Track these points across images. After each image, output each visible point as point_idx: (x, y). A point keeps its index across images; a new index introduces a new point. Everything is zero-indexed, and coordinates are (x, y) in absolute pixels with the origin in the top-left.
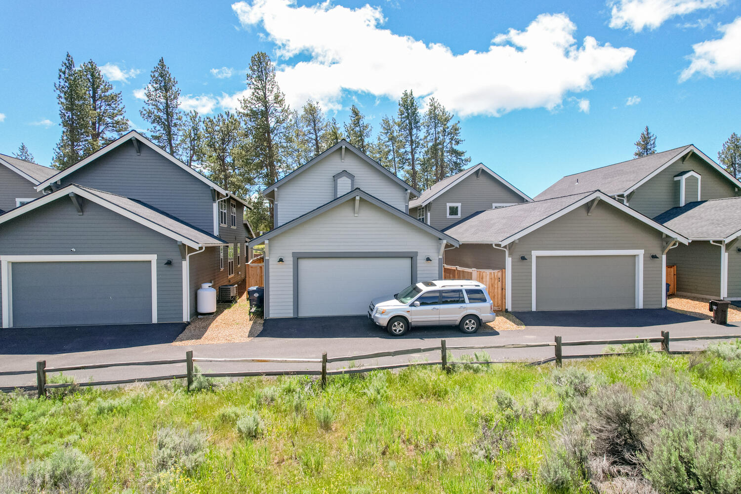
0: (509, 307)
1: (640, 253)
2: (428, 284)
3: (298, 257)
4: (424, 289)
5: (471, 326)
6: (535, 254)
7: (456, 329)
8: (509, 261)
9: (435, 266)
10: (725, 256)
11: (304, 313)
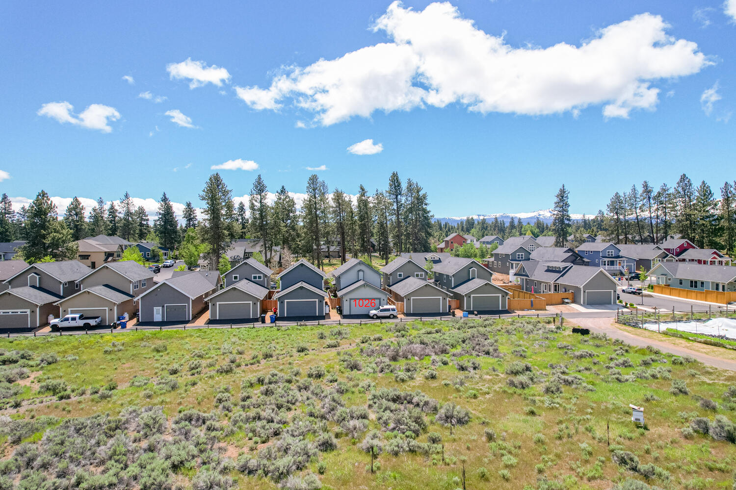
0: (405, 312)
1: (441, 297)
2: (382, 307)
3: (351, 299)
4: (381, 308)
5: (392, 317)
6: (412, 298)
7: (388, 317)
8: (405, 300)
9: (385, 301)
10: (465, 298)
11: (352, 314)
